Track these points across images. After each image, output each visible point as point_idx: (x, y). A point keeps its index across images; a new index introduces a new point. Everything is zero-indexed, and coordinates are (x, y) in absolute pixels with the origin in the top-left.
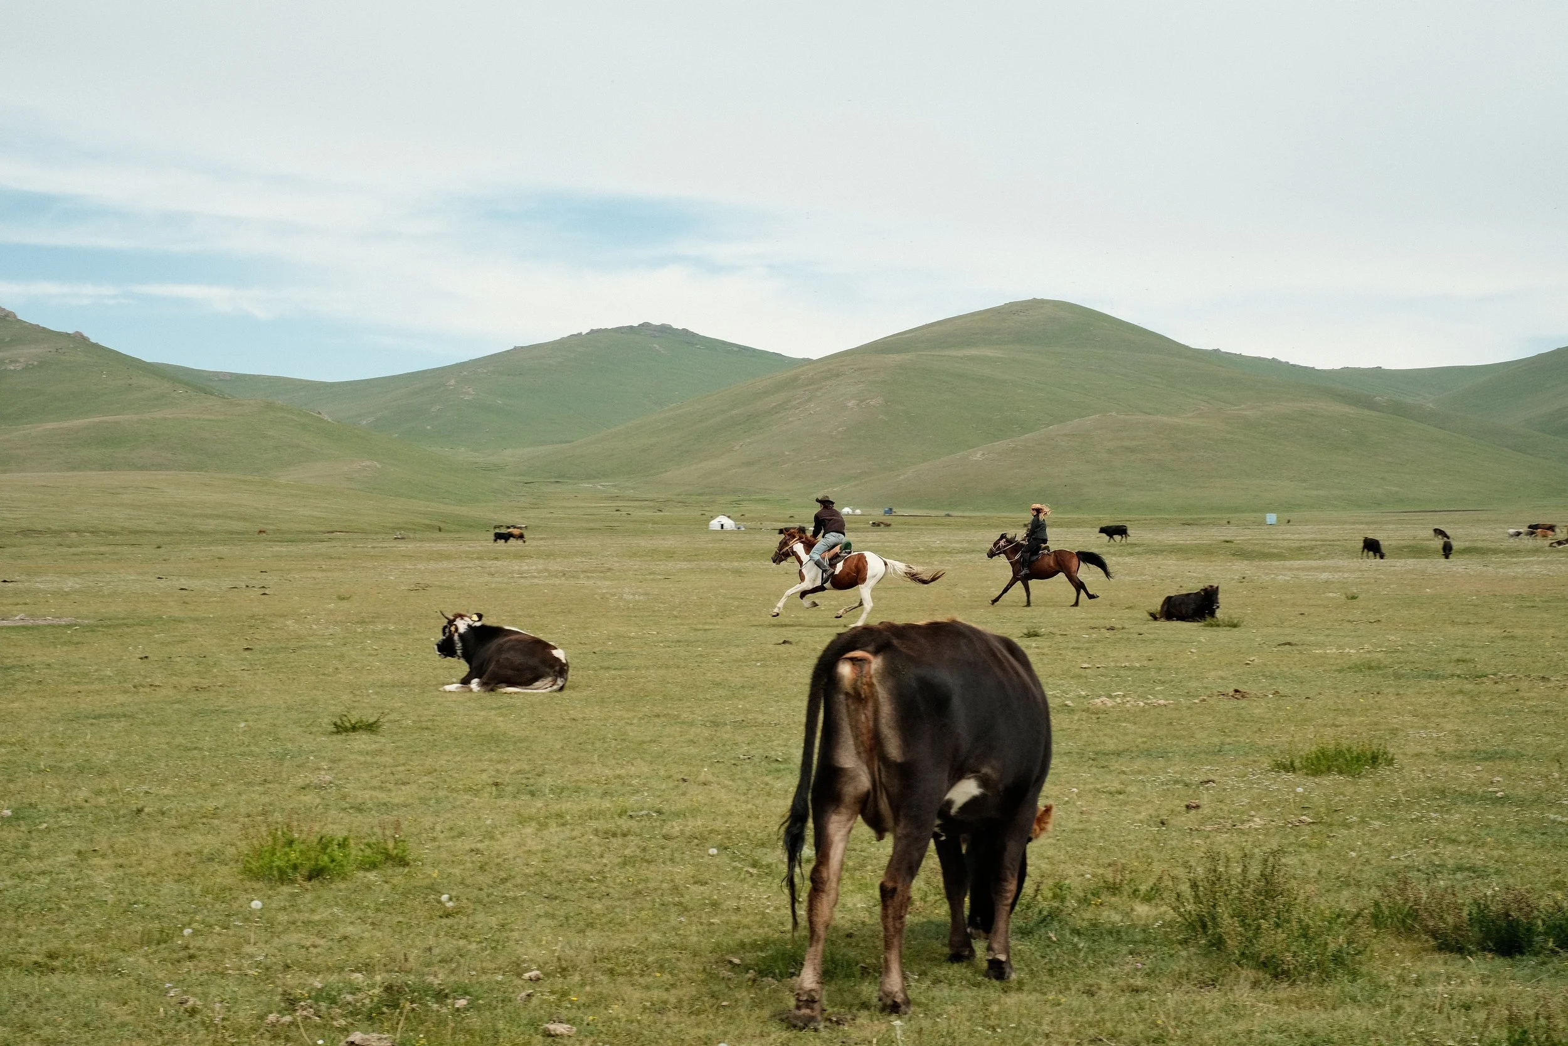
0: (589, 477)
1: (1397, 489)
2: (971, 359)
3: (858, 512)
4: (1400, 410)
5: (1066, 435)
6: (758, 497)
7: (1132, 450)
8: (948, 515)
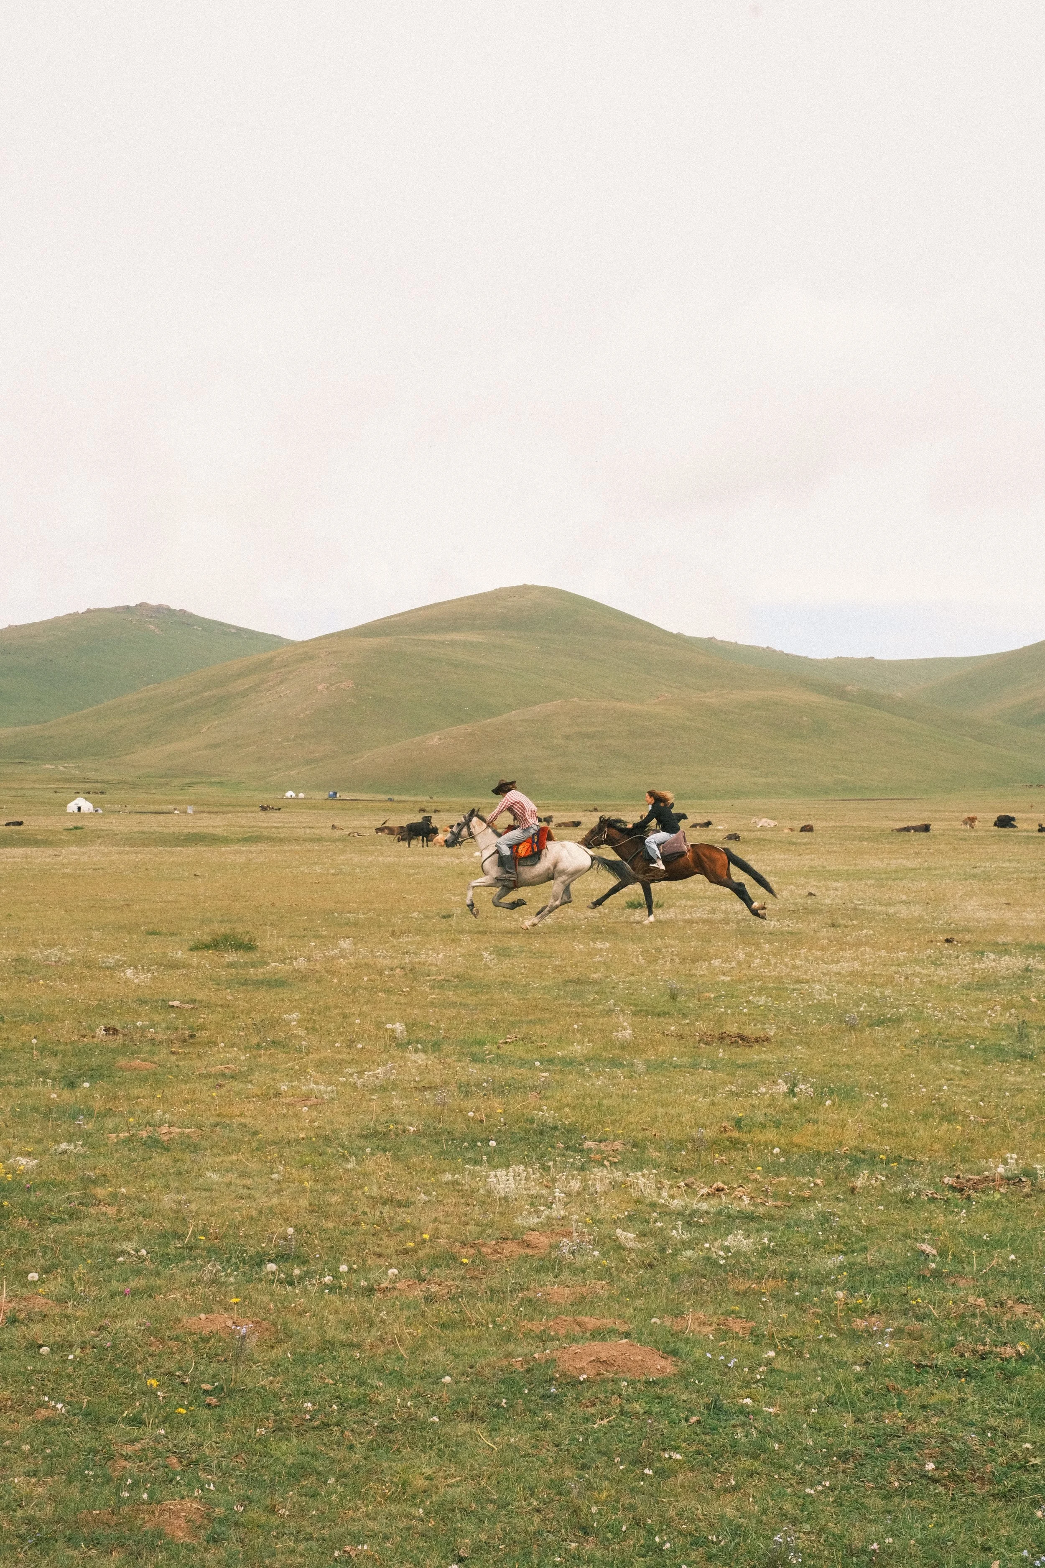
0: (54, 758)
1: (845, 777)
2: (453, 643)
3: (301, 795)
4: (870, 700)
5: (525, 721)
6: (218, 779)
7: (590, 736)
8: (390, 800)
